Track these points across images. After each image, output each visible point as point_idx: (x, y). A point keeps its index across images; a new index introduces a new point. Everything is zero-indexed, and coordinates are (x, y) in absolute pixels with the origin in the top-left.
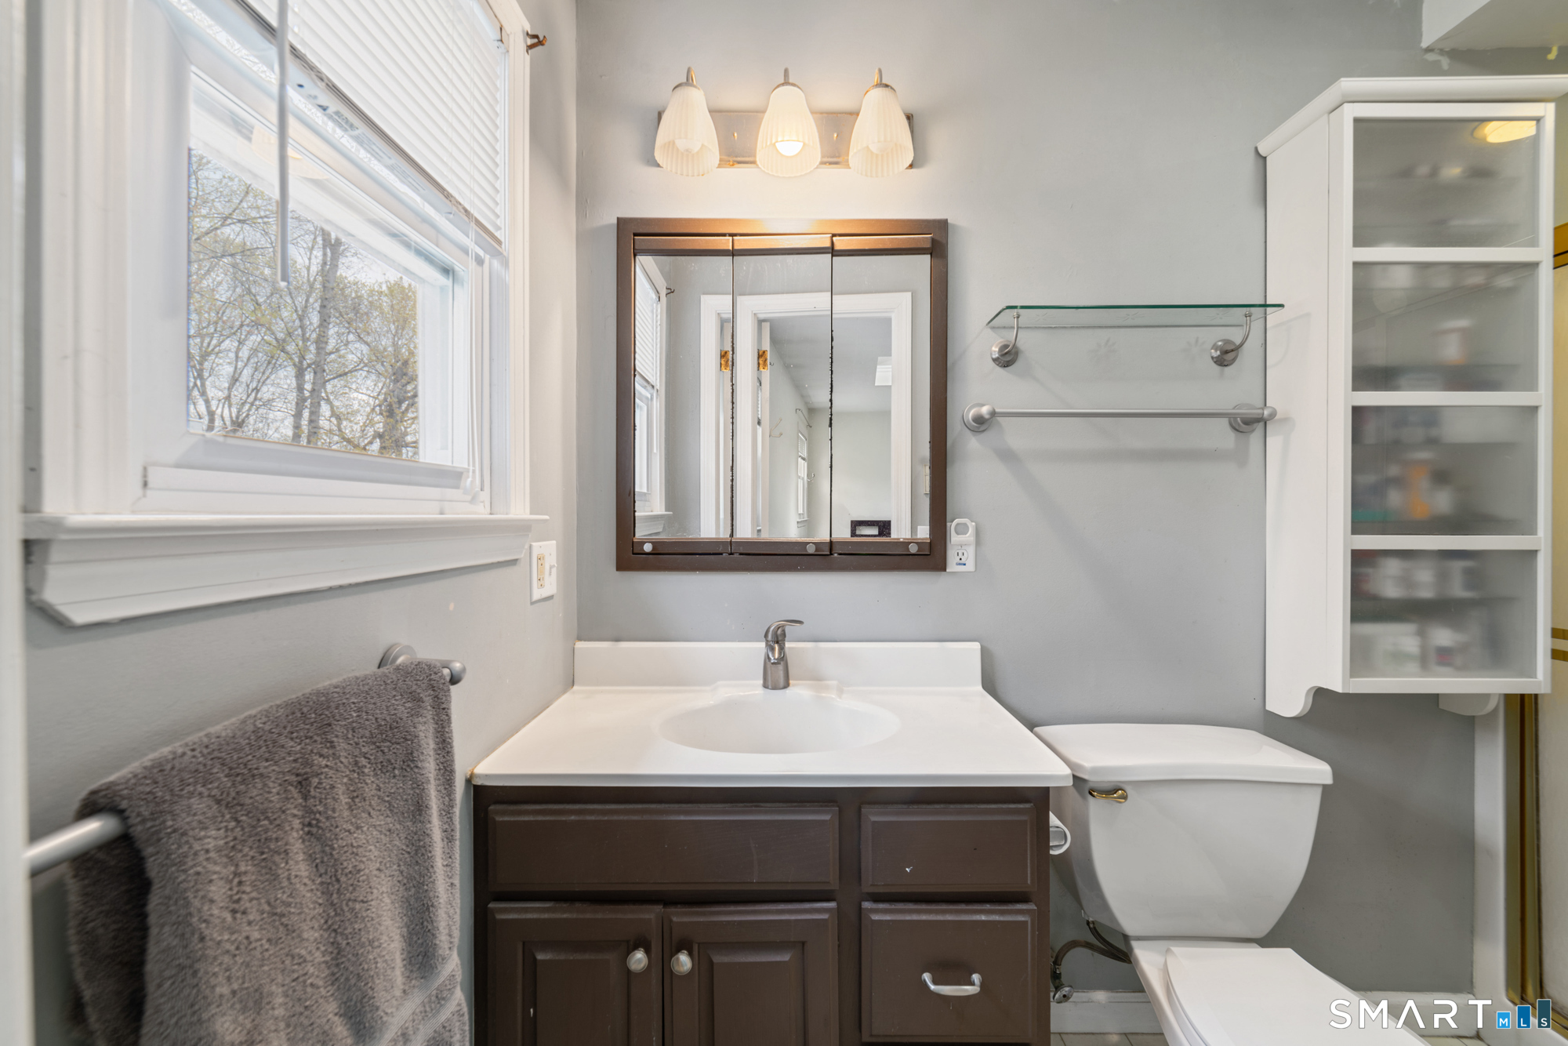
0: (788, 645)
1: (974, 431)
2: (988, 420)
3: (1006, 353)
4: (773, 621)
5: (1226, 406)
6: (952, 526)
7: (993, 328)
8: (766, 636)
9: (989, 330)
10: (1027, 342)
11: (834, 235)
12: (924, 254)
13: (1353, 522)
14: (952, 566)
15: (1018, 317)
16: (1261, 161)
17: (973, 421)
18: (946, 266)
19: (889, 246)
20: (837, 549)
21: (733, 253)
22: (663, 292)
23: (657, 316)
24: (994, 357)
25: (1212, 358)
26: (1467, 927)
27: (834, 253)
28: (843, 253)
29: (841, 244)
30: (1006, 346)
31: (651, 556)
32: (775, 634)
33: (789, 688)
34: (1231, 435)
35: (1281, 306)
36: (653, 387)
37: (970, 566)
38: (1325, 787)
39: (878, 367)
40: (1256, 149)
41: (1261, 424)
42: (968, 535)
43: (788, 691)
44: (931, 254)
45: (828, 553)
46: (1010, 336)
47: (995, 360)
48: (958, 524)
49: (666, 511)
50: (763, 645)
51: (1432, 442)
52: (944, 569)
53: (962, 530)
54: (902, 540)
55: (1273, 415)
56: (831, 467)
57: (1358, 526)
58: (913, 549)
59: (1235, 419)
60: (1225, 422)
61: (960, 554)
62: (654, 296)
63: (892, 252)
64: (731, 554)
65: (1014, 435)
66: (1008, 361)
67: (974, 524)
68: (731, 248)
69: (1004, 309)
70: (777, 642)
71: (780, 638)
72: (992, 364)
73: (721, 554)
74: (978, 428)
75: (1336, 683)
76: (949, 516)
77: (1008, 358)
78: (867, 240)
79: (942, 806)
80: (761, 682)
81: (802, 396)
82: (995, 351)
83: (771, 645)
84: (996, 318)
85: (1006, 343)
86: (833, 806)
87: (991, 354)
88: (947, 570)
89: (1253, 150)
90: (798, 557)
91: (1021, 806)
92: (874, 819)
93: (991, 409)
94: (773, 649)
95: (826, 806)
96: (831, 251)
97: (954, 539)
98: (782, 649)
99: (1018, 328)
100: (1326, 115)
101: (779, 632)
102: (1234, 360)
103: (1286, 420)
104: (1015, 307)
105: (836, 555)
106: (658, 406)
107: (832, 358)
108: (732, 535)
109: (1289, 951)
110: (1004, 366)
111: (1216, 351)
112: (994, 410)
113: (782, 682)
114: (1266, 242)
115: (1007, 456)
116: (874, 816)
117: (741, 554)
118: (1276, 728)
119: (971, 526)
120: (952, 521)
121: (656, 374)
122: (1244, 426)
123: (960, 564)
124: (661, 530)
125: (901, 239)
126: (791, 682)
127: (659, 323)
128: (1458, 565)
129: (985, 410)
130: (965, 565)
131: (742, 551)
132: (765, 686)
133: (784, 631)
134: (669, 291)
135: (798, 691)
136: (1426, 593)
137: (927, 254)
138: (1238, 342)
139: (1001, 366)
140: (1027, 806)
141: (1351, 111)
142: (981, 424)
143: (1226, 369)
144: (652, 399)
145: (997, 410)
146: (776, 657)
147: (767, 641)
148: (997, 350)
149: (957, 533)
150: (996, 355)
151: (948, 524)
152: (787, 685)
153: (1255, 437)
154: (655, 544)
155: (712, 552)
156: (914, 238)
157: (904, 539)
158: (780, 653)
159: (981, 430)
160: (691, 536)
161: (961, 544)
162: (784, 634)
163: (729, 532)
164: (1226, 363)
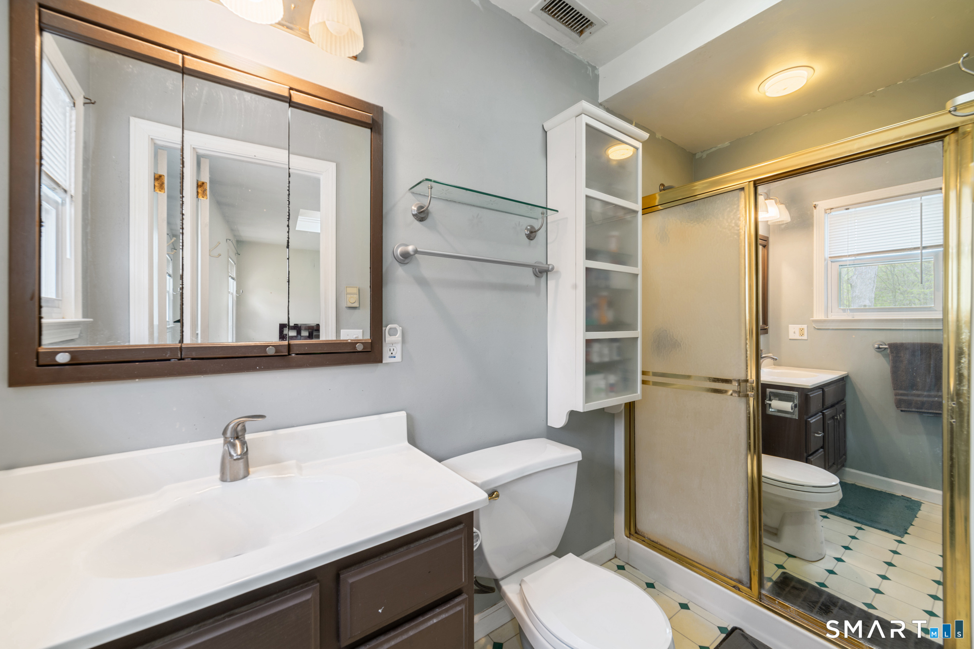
0: (248, 437)
1: (402, 263)
2: (413, 255)
3: (422, 212)
4: (231, 418)
5: (531, 261)
6: (386, 330)
7: (413, 193)
8: (224, 433)
9: (411, 194)
10: (435, 207)
11: (291, 89)
12: (366, 127)
13: (586, 326)
14: (386, 359)
15: (431, 188)
16: (545, 133)
17: (401, 255)
18: (382, 140)
19: (339, 113)
20: (295, 350)
21: (183, 71)
22: (80, 101)
23: (71, 121)
24: (413, 213)
25: (526, 234)
26: (612, 509)
27: (291, 104)
28: (300, 107)
29: (297, 97)
30: (422, 207)
31: (67, 367)
32: (235, 430)
33: (249, 476)
34: (533, 278)
35: (557, 211)
36: (65, 191)
37: (398, 359)
38: (579, 462)
39: (299, 217)
40: (543, 126)
41: (545, 273)
42: (397, 336)
43: (248, 479)
44: (371, 129)
45: (287, 354)
46: (425, 202)
47: (414, 215)
48: (390, 329)
49: (84, 317)
50: (221, 440)
51: (607, 288)
52: (381, 361)
53: (393, 332)
54: (349, 341)
55: (553, 269)
56: (289, 282)
57: (589, 328)
58: (359, 347)
59: (536, 269)
60: (530, 270)
61: (392, 350)
62: (67, 99)
63: (342, 119)
64: (181, 359)
65: (427, 268)
66: (422, 218)
67: (401, 328)
68: (180, 64)
69: (423, 181)
70: (237, 438)
71: (240, 434)
72: (412, 218)
73: (169, 360)
74: (404, 261)
75: (580, 408)
76: (384, 323)
77: (422, 215)
78: (321, 102)
79: (405, 548)
80: (218, 476)
81: (232, 230)
82: (414, 210)
83: (230, 442)
84: (417, 186)
85: (422, 205)
86: (313, 583)
87: (412, 211)
88: (383, 362)
89: (541, 126)
90: (256, 359)
91: (457, 528)
92: (351, 581)
93: (415, 248)
94: (234, 446)
95: (307, 586)
96: (288, 100)
97: (388, 339)
98: (244, 443)
99: (431, 197)
100: (574, 118)
101: (239, 428)
102: (535, 237)
103: (557, 272)
104: (430, 180)
105: (293, 355)
106: (72, 213)
107: (289, 190)
108: (181, 341)
109: (570, 554)
110: (420, 221)
111: (528, 231)
112: (417, 249)
113: (242, 472)
114: (547, 177)
115: (422, 282)
116: (352, 578)
117: (193, 359)
118: (554, 435)
119: (399, 329)
120: (386, 327)
121: (70, 179)
122: (539, 274)
123: (392, 357)
124: (76, 337)
125: (349, 110)
126: (251, 470)
127: (73, 129)
128: (615, 345)
129: (410, 248)
130: (395, 357)
131: (194, 356)
132: (223, 479)
133: (244, 426)
134: (88, 101)
135: (259, 477)
136: (606, 359)
137: (368, 128)
138: (537, 228)
139: (417, 220)
140: (461, 526)
141: (586, 119)
142: (406, 257)
143: (532, 241)
144: (63, 204)
145: (419, 250)
146: (239, 452)
147: (226, 438)
148: (416, 209)
149: (390, 335)
150: (415, 213)
151: (384, 328)
152: (247, 474)
153: (543, 279)
154: (73, 353)
155: (156, 359)
156: (359, 113)
157: (351, 340)
158: (242, 449)
159: (406, 262)
160: (119, 343)
161: (392, 343)
162: (244, 430)
163: (179, 338)
164: (531, 238)
